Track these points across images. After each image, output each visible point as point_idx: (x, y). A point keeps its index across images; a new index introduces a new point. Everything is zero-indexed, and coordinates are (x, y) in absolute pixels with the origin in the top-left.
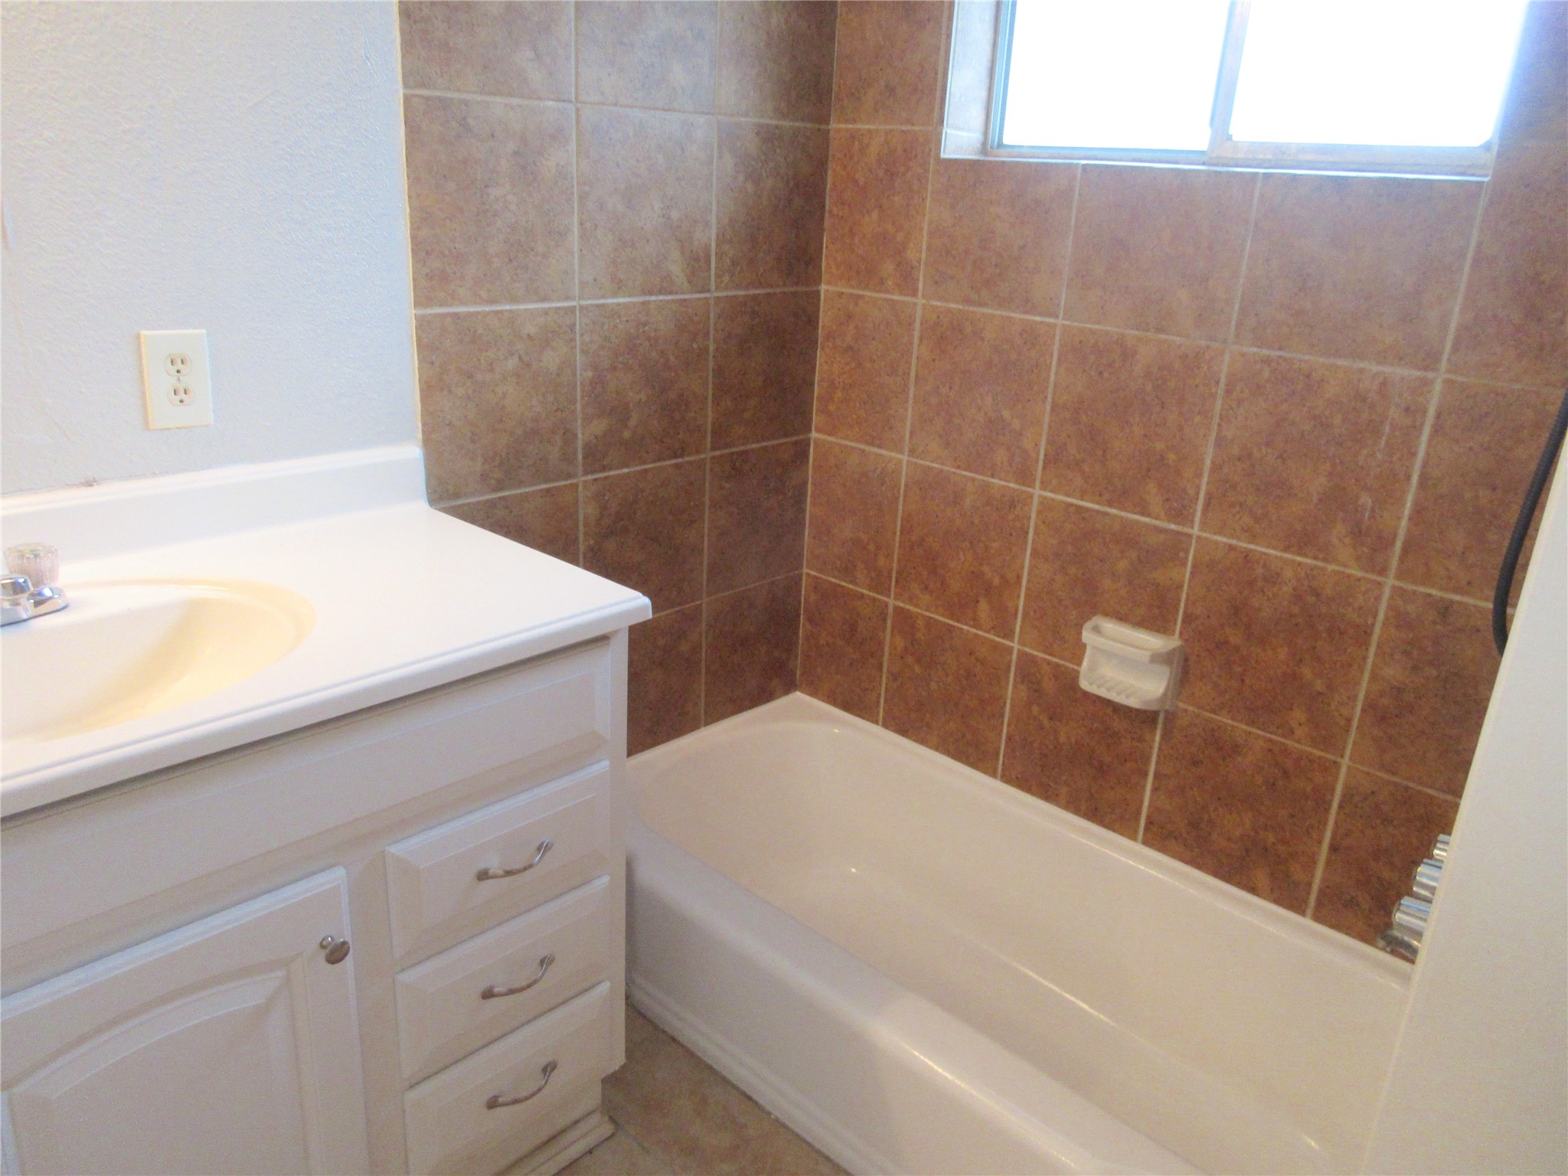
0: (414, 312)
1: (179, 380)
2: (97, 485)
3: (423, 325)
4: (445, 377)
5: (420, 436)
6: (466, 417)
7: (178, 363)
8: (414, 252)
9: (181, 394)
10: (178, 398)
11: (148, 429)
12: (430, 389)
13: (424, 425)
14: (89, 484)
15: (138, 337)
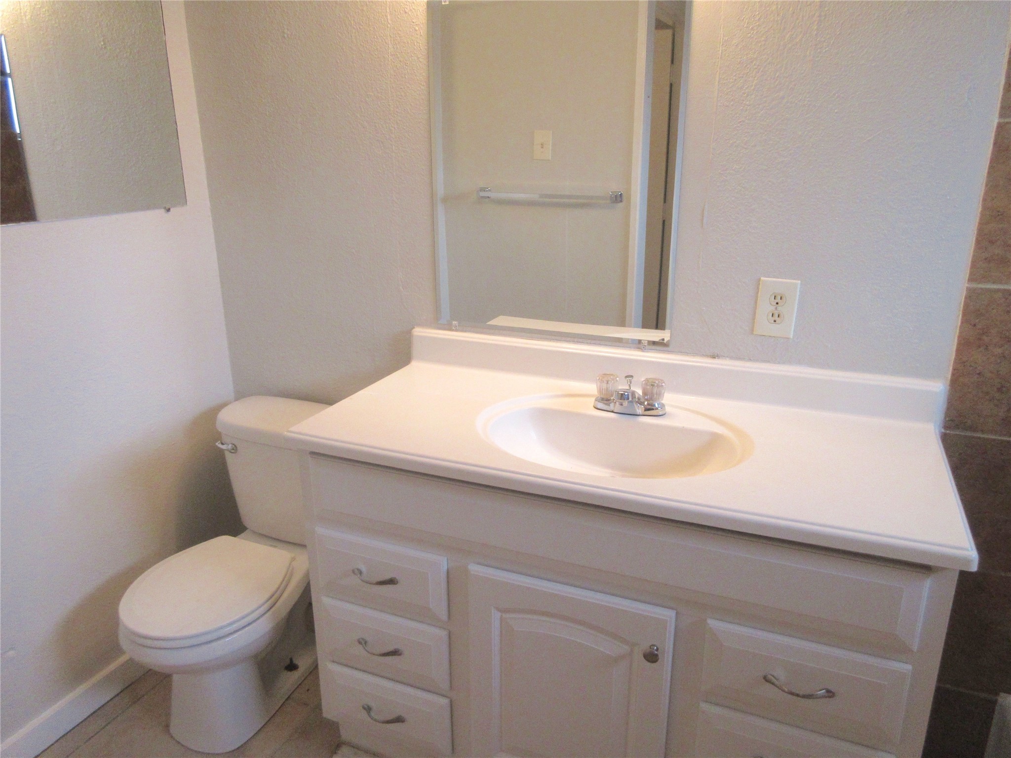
0: (967, 285)
1: (776, 309)
2: (718, 358)
3: (972, 296)
4: (985, 338)
5: (949, 376)
6: (998, 371)
7: (778, 299)
8: (978, 242)
9: (776, 317)
10: (774, 319)
11: (752, 334)
12: (964, 345)
13: (954, 369)
14: (714, 357)
15: (759, 280)
